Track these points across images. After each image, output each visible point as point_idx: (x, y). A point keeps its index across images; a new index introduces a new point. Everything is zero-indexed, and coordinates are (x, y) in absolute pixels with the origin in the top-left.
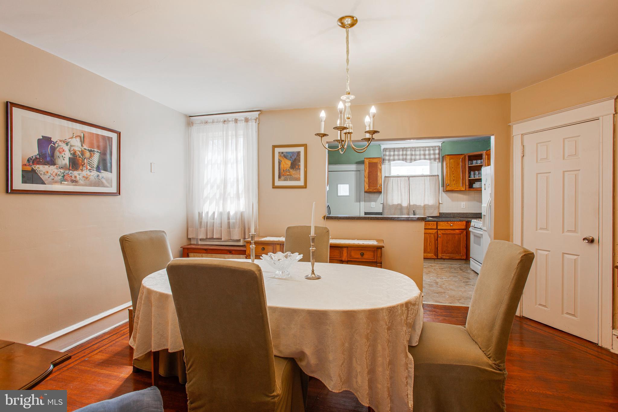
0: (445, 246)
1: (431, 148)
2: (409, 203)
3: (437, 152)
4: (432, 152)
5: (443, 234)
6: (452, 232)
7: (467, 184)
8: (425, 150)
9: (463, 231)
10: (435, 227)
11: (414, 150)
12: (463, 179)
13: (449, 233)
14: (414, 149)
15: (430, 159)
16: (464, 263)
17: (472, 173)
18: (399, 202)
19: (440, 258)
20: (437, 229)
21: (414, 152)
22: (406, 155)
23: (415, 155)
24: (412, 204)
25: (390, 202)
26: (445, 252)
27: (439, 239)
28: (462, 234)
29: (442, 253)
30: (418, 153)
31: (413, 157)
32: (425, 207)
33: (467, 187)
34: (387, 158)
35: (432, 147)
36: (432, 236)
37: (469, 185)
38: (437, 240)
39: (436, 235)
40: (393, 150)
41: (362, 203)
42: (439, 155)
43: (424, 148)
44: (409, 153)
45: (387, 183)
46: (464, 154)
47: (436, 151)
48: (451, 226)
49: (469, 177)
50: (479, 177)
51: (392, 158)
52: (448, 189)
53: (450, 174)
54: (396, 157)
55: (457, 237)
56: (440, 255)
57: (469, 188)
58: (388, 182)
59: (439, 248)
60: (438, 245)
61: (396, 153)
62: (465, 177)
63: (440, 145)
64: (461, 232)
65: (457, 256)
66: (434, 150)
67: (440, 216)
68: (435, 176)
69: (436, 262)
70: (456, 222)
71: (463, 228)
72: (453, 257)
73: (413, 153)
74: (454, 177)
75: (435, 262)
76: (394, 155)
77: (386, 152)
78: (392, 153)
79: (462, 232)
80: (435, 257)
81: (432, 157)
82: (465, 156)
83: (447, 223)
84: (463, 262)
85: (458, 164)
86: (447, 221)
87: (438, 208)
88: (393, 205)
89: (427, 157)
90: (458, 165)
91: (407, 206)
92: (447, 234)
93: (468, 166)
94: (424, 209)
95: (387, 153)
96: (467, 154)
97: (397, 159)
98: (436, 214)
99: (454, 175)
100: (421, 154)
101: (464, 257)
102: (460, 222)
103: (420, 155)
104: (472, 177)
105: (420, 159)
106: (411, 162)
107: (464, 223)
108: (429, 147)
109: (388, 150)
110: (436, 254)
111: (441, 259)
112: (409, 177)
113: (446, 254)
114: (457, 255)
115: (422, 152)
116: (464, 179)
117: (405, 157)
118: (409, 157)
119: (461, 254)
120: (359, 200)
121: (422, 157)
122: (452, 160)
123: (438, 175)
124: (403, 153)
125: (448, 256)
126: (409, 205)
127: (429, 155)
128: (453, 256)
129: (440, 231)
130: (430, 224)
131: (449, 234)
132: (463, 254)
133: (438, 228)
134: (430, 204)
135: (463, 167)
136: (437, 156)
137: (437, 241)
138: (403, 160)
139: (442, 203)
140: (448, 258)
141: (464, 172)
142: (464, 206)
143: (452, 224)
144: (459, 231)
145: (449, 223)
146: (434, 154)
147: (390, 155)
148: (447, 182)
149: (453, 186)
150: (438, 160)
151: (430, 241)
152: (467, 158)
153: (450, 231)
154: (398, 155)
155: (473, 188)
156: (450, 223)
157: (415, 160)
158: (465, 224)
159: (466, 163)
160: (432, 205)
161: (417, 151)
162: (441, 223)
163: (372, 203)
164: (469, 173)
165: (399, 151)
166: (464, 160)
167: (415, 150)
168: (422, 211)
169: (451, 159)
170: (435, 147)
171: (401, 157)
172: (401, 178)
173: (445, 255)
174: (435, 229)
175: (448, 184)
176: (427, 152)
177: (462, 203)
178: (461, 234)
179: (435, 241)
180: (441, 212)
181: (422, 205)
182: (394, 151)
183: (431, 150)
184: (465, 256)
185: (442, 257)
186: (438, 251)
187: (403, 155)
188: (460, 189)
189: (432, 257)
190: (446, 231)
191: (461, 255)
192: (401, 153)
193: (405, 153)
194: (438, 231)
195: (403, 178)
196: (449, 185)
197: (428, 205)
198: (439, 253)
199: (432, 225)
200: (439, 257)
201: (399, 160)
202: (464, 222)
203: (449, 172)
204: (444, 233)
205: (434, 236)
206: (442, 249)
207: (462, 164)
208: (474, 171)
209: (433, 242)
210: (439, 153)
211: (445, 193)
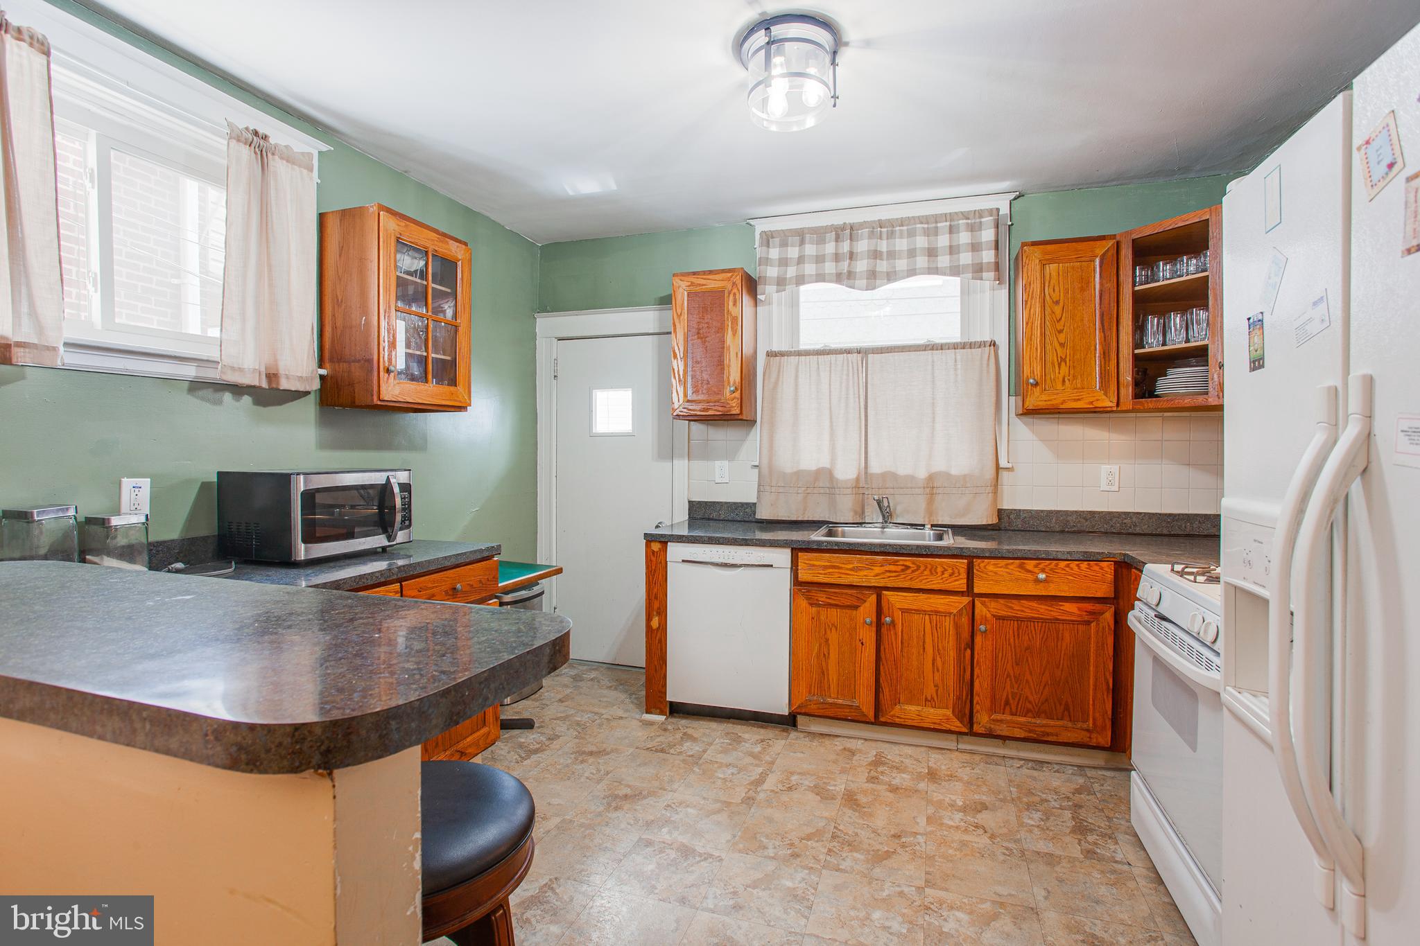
0: (1008, 676)
1: (961, 222)
2: (866, 467)
3: (988, 235)
4: (964, 238)
5: (998, 618)
6: (1043, 610)
7: (1127, 377)
8: (932, 233)
9: (1098, 607)
10: (961, 584)
11: (884, 236)
12: (1105, 355)
13: (1029, 614)
14: (884, 230)
15: (955, 271)
16: (1101, 763)
17: (1153, 323)
18: (825, 463)
19: (982, 730)
20: (969, 591)
21: (885, 242)
22: (852, 256)
23: (892, 255)
24: (876, 467)
25: (786, 461)
26: (1007, 703)
27: (978, 639)
28: (1093, 625)
29: (992, 710)
30: (902, 244)
31: (883, 266)
32: (932, 486)
33: (1127, 392)
34: (772, 272)
35: (965, 216)
36: (948, 623)
37: (1136, 384)
38: (971, 645)
39: (965, 620)
40: (797, 239)
41: (681, 464)
42: (997, 248)
43: (930, 224)
44: (863, 246)
45: (773, 380)
46: (1113, 237)
47: (984, 233)
48: (1037, 581)
49: (1139, 344)
50: (1187, 341)
51: (791, 272)
52: (1031, 403)
53: (1043, 335)
54: (809, 269)
55: (1067, 635)
56: (983, 720)
57: (1138, 395)
58: (778, 376)
59: (976, 684)
60: (976, 671)
61: (810, 249)
62: (1114, 344)
63: (1005, 210)
64: (1091, 613)
65: (1066, 728)
66: (972, 228)
67: (1002, 526)
68: (981, 345)
69: (964, 743)
70: (1062, 564)
71: (1099, 595)
72: (1048, 734)
73: (883, 246)
74: (1062, 345)
75: (960, 746)
76: (801, 260)
77: (768, 247)
78: (793, 252)
79: (1095, 615)
80: (956, 725)
81: (966, 258)
82: (1118, 243)
83: (1021, 566)
84: (1099, 758)
85: (1085, 283)
86: (1019, 555)
87: (990, 489)
88: (798, 474)
89: (944, 261)
90: (1082, 290)
91: (857, 479)
92: (1018, 619)
93: (1135, 294)
94: (928, 490)
95: (774, 253)
96: (1128, 233)
97: (811, 275)
98: (981, 515)
99: (1062, 337)
100: (915, 249)
101: (1105, 739)
102: (1084, 565)
103: (912, 253)
104: (1153, 344)
105: (912, 272)
106: (871, 287)
107: (1108, 568)
108: (950, 217)
109: (777, 240)
110: (968, 717)
111: (990, 735)
112: (863, 352)
113: (1012, 714)
114: (1070, 724)
115: (921, 242)
116: (1114, 356)
117: (844, 266)
118: (862, 266)
119: (1085, 720)
120: (667, 452)
121: (922, 261)
122: (1053, 266)
123: (993, 344)
124: (840, 251)
125: (1021, 726)
126: (866, 473)
127: (953, 250)
128: (1048, 730)
129: (983, 604)
130: (939, 570)
131: (1031, 619)
132: (1099, 723)
133: (976, 590)
134: (954, 471)
135: (1106, 297)
136: (988, 256)
137: (969, 651)
138: (838, 278)
139: (1010, 465)
140: (1022, 734)
141: (1111, 321)
142: (1110, 483)
143: (1043, 571)
144: (1079, 609)
145: (1030, 565)
146: (975, 247)
147: (784, 262)
148: (1033, 370)
149: (1059, 386)
150: (992, 275)
151: (937, 650)
152: (1127, 254)
153: (1034, 604)
154: (820, 259)
155: (1157, 396)
156: (1036, 566)
157: (891, 276)
158: (1110, 577)
159: (1122, 278)
160: (965, 476)
161: (901, 237)
162: (991, 568)
163: (718, 463)
164: (1139, 328)
165: (821, 241)
166: (1112, 262)
167: (891, 235)
168: (922, 502)
169: (1052, 261)
170: (980, 214)
171: (830, 267)
172: (833, 357)
173: (1007, 722)
174: (962, 594)
175: (1031, 381)
176: (943, 241)
177: (1103, 467)
178: (1088, 623)
179: (960, 652)
180: (1006, 505)
181: (922, 474)
182: (802, 243)
183: (962, 228)
184: (1109, 733)
185: (991, 729)
186: (976, 699)
187: (837, 258)
188: (1092, 403)
189: (946, 726)
190: (1016, 605)
191: (1085, 726)
192: (830, 248)
193: (845, 247)
194: (977, 603)
195: (840, 357)
196: (1036, 384)
197: (947, 475)
198: (977, 707)
199: (946, 575)
200: (976, 728)
201: (820, 278)
202: (1104, 564)
203: (1038, 323)
204: (1003, 613)
205: (957, 626)
206: (993, 688)
207: (1101, 284)
208: (1162, 313)
209: (952, 654)
210: (997, 242)
211: (1025, 424)
